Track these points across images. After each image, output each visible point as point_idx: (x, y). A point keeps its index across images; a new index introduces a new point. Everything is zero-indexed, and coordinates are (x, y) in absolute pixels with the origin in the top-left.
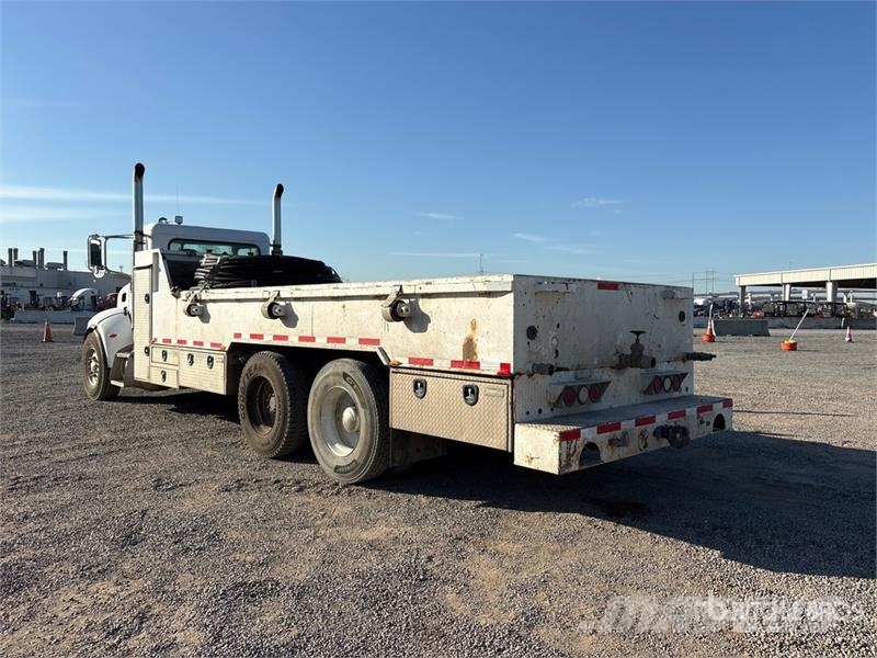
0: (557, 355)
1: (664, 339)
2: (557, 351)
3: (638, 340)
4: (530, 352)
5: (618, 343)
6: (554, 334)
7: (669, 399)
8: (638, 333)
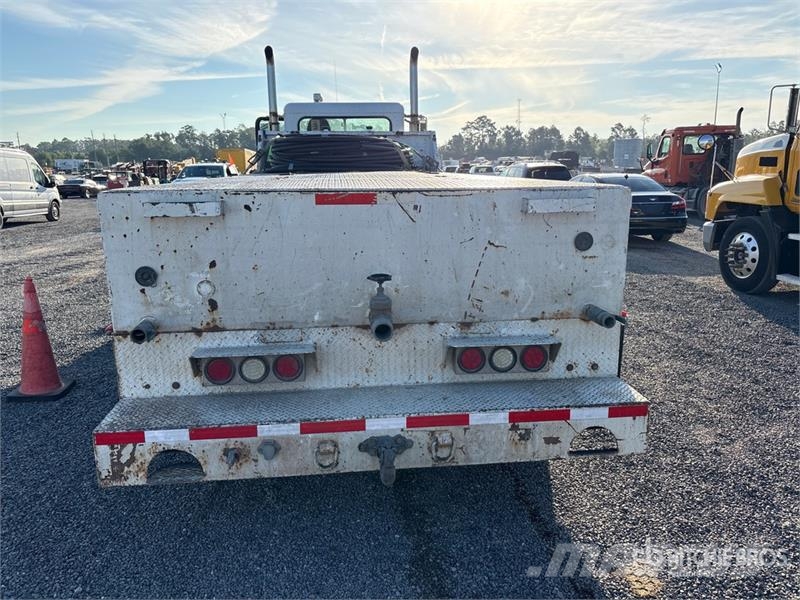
3: (381, 290)
8: (381, 278)
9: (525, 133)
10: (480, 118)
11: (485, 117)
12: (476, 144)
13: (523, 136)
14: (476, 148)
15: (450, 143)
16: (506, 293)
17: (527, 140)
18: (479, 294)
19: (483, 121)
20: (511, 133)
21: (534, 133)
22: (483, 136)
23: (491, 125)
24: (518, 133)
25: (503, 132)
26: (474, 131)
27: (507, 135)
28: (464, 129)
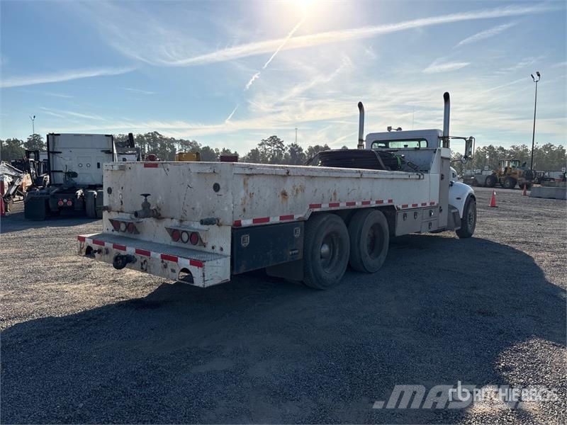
0: (122, 204)
1: (198, 204)
2: (122, 202)
3: (146, 200)
4: (110, 200)
5: (158, 202)
6: (120, 192)
7: (194, 250)
8: (146, 195)
9: (305, 150)
10: (272, 138)
11: (276, 137)
12: (269, 156)
13: (304, 152)
14: (269, 159)
15: (249, 155)
16: (193, 209)
17: (306, 155)
18: (186, 208)
19: (274, 140)
20: (295, 149)
21: (311, 150)
22: (274, 151)
23: (280, 143)
24: (300, 149)
25: (289, 149)
26: (267, 147)
27: (292, 151)
28: (260, 145)
